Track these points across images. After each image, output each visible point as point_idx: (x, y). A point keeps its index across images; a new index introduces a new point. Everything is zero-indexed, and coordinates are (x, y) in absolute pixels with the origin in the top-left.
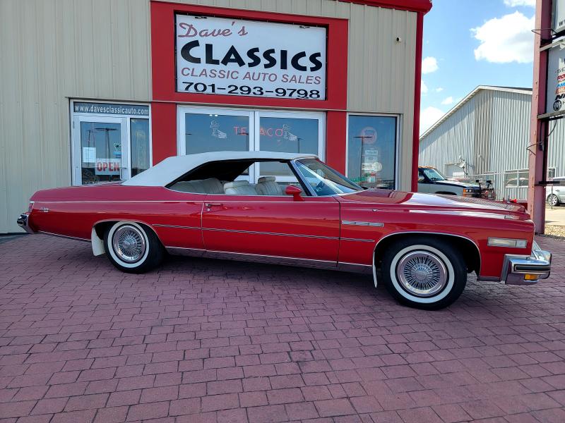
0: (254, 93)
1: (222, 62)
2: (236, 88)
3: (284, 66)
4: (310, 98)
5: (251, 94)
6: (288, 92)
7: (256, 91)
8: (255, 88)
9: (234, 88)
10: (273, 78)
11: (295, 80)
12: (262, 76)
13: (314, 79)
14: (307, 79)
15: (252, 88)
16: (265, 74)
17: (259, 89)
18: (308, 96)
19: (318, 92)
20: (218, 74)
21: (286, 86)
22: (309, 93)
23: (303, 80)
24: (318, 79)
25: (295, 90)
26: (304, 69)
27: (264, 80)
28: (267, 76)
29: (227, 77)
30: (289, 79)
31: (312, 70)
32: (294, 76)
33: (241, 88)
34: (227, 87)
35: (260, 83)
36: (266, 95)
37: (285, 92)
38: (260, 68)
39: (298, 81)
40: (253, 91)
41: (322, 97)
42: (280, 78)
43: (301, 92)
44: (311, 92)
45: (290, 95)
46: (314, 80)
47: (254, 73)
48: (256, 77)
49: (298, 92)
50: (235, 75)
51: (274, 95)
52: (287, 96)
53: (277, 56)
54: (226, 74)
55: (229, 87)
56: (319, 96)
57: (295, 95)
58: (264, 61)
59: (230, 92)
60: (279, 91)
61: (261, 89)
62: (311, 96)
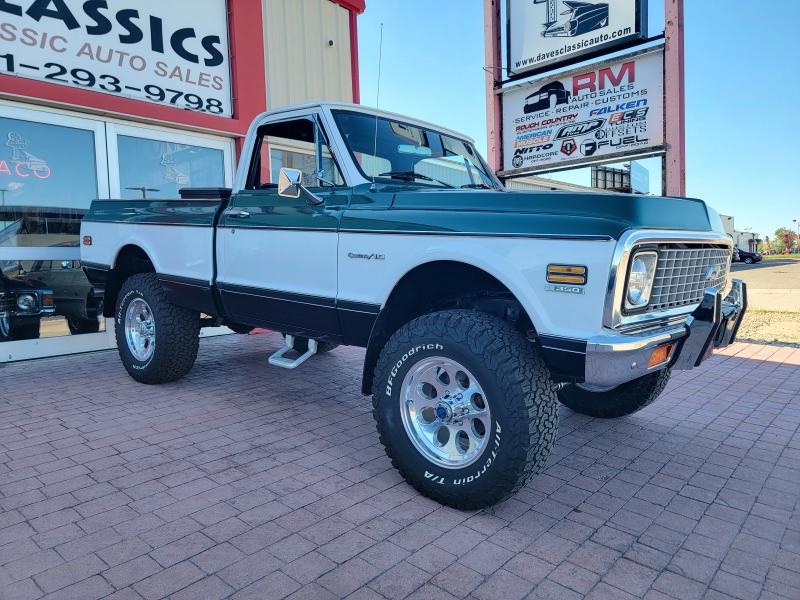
0: (103, 87)
1: (28, 12)
2: (63, 71)
3: (157, 46)
4: (207, 112)
5: (96, 88)
6: (169, 96)
7: (105, 82)
8: (103, 77)
9: (58, 70)
10: (138, 63)
11: (180, 76)
12: (116, 57)
13: (211, 79)
14: (201, 79)
15: (97, 77)
16: (122, 54)
17: (112, 81)
18: (204, 107)
19: (220, 103)
20: (19, 34)
21: (164, 83)
22: (205, 104)
23: (194, 77)
24: (217, 80)
25: (180, 94)
26: (194, 59)
27: (120, 64)
28: (126, 59)
29: (42, 46)
30: (169, 71)
31: (207, 64)
32: (177, 68)
33: (74, 72)
34: (41, 66)
35: (112, 69)
36: (125, 93)
37: (162, 95)
38: (111, 40)
39: (184, 78)
40: (99, 81)
41: (227, 112)
42: (151, 67)
43: (191, 98)
44: (209, 101)
45: (173, 100)
46: (212, 82)
47: (99, 49)
48: (104, 56)
49: (187, 97)
50: (58, 44)
51: (142, 96)
52: (167, 102)
53: (143, 24)
54: (39, 39)
55: (48, 65)
56: (221, 110)
57: (181, 102)
58: (118, 29)
59: (50, 76)
60: (153, 90)
61: (117, 81)
62: (208, 107)
